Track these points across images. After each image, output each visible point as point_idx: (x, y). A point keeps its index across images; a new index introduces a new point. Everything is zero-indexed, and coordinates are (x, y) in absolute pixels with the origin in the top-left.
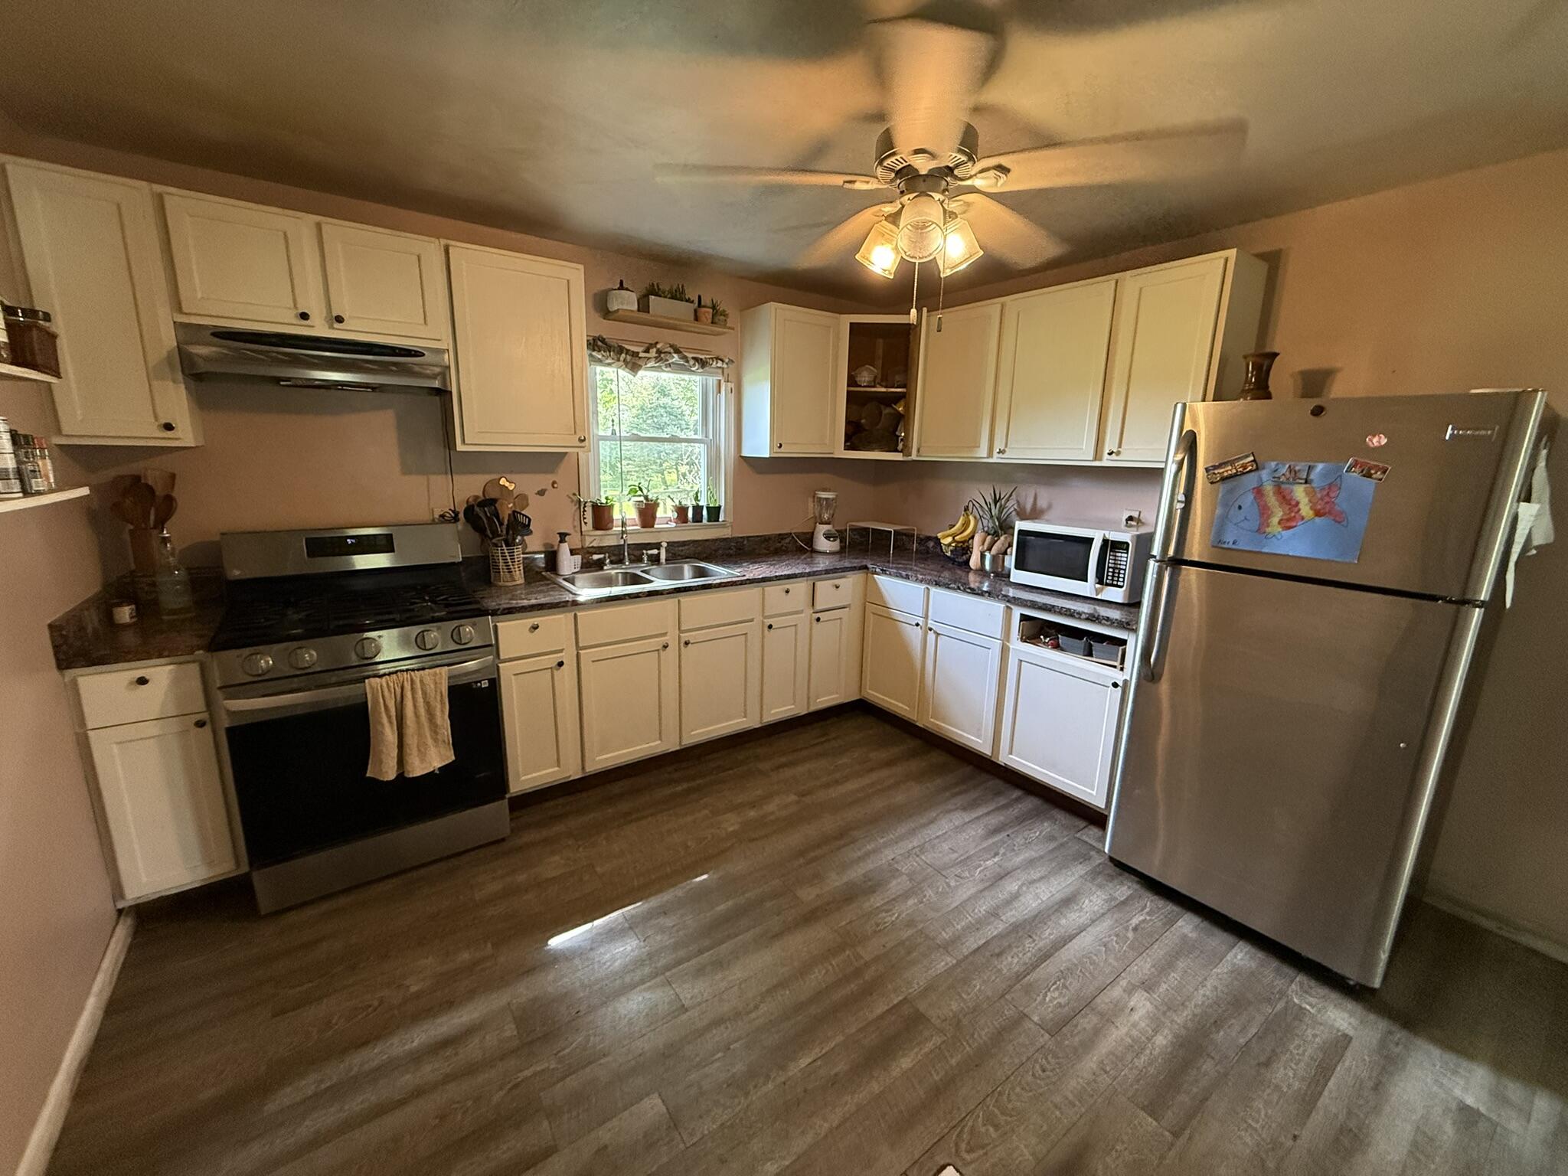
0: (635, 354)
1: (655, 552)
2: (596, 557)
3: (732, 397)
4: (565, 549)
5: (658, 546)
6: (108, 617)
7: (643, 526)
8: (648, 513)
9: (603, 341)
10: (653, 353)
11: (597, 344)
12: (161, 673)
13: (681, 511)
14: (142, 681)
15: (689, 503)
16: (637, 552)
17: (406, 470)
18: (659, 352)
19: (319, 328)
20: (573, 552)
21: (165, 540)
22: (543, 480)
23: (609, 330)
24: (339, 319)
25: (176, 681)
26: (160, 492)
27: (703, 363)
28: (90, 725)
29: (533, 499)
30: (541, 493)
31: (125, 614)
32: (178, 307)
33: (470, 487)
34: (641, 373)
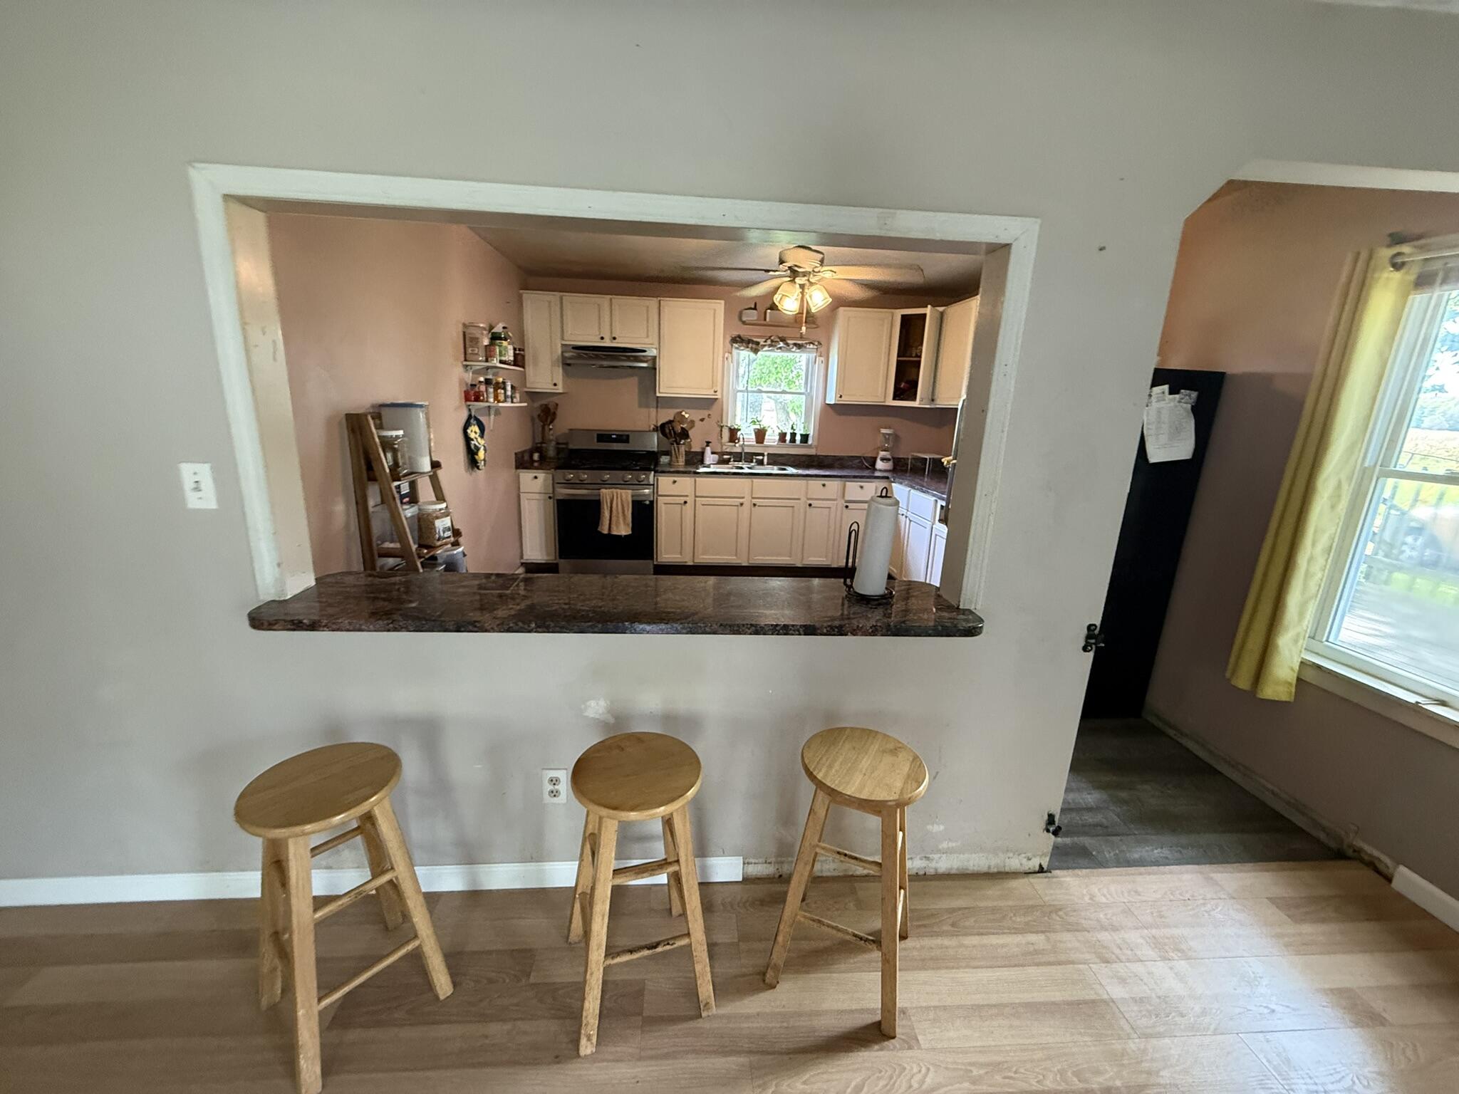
0: (758, 343)
1: (761, 457)
2: (725, 457)
3: (823, 366)
4: (708, 450)
5: (763, 455)
6: (531, 456)
7: (757, 442)
8: (760, 435)
9: (739, 337)
10: (769, 342)
11: (738, 340)
12: (541, 475)
13: (782, 436)
14: (536, 477)
15: (789, 431)
16: (749, 457)
17: (640, 406)
18: (772, 341)
19: (607, 343)
20: (713, 453)
21: (550, 429)
22: (704, 414)
23: (745, 332)
24: (614, 338)
25: (545, 480)
26: (552, 411)
27: (799, 346)
28: (521, 491)
29: (698, 423)
30: (702, 420)
31: (536, 456)
32: (563, 339)
33: (666, 415)
34: (759, 353)
